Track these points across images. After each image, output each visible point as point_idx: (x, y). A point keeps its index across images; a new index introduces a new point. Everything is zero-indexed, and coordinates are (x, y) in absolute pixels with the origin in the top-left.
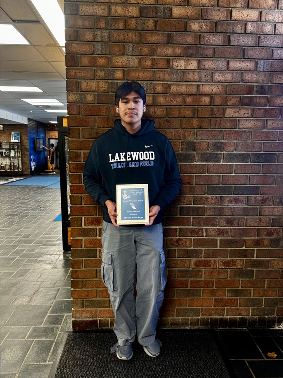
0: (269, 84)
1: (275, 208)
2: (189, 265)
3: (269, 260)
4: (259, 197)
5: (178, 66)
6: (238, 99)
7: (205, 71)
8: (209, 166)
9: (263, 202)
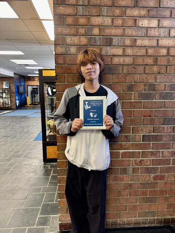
2: (148, 179)
5: (142, 25)
7: (164, 28)
8: (166, 103)
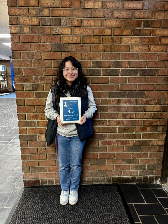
0: (153, 19)
1: (155, 106)
2: (98, 144)
3: (150, 140)
4: (144, 99)
5: (88, 6)
6: (130, 31)
7: (107, 10)
8: (111, 79)
9: (147, 102)
